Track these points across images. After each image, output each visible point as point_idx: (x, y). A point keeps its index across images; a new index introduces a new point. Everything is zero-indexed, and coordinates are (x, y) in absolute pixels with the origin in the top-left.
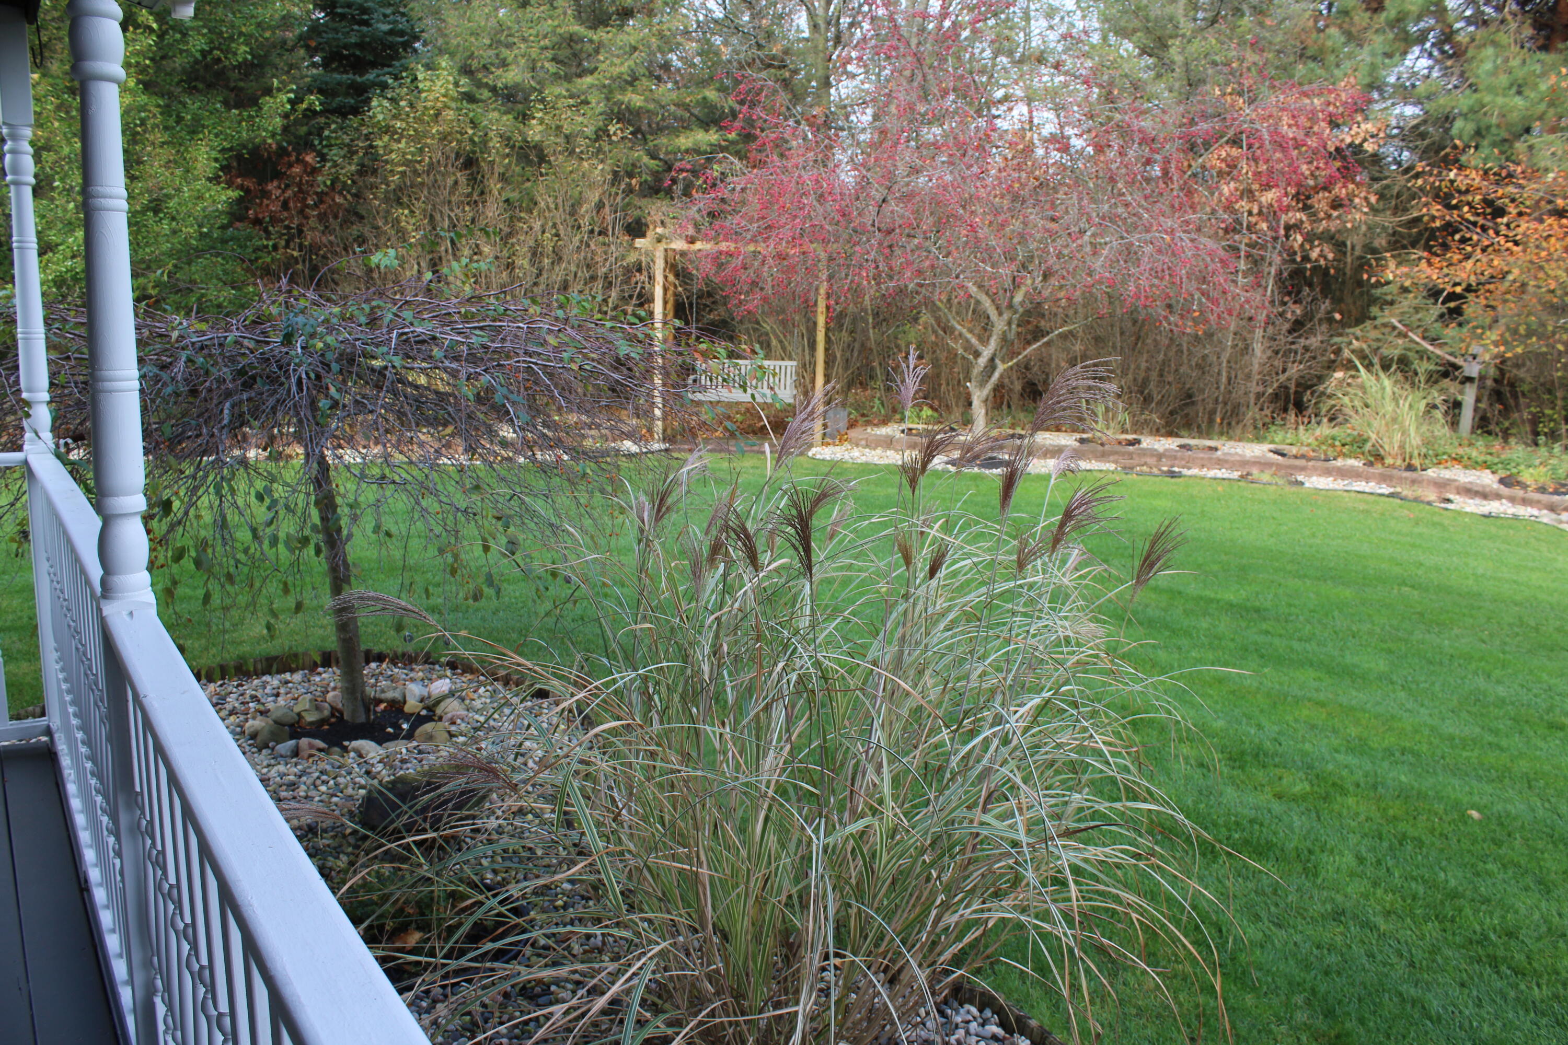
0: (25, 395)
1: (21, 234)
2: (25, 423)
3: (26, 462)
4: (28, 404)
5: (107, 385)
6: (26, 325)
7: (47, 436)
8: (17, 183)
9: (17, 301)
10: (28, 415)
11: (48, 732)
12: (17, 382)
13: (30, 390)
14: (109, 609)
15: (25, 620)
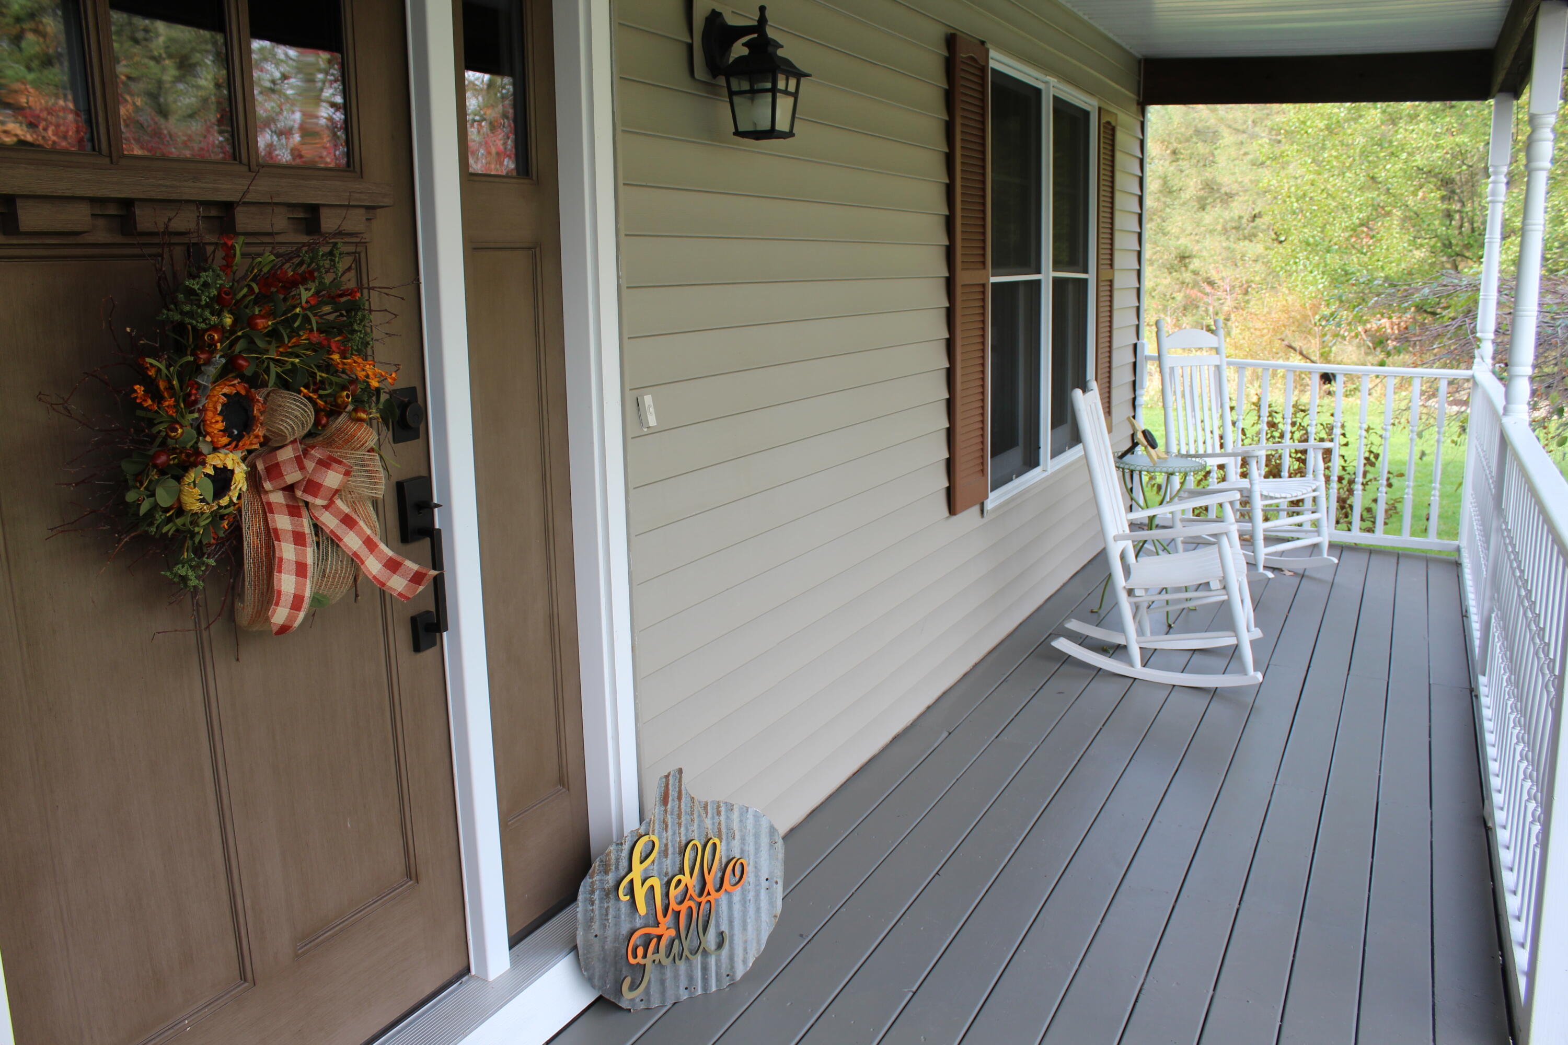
0: (1478, 335)
1: (1491, 233)
2: (1476, 352)
3: (1473, 377)
4: (1479, 340)
5: (1521, 313)
6: (1486, 290)
7: (1489, 361)
8: (1493, 202)
9: (1483, 276)
10: (1479, 347)
11: (1458, 550)
12: (1475, 327)
13: (1482, 332)
14: (1506, 420)
15: (1450, 513)
